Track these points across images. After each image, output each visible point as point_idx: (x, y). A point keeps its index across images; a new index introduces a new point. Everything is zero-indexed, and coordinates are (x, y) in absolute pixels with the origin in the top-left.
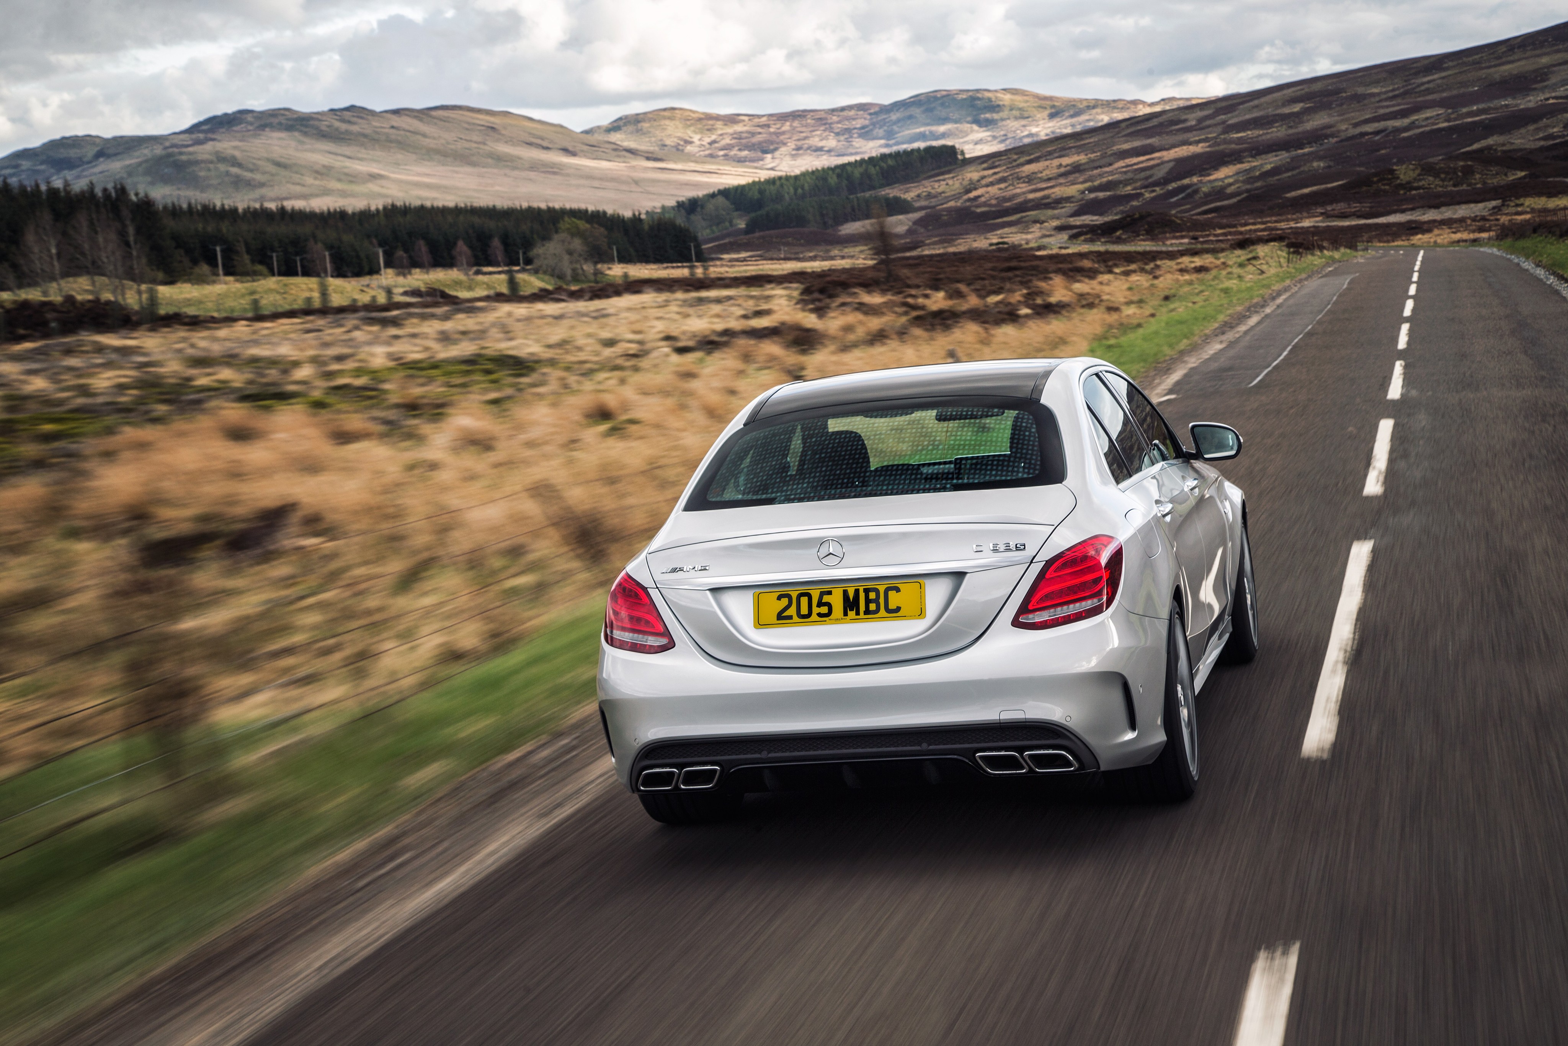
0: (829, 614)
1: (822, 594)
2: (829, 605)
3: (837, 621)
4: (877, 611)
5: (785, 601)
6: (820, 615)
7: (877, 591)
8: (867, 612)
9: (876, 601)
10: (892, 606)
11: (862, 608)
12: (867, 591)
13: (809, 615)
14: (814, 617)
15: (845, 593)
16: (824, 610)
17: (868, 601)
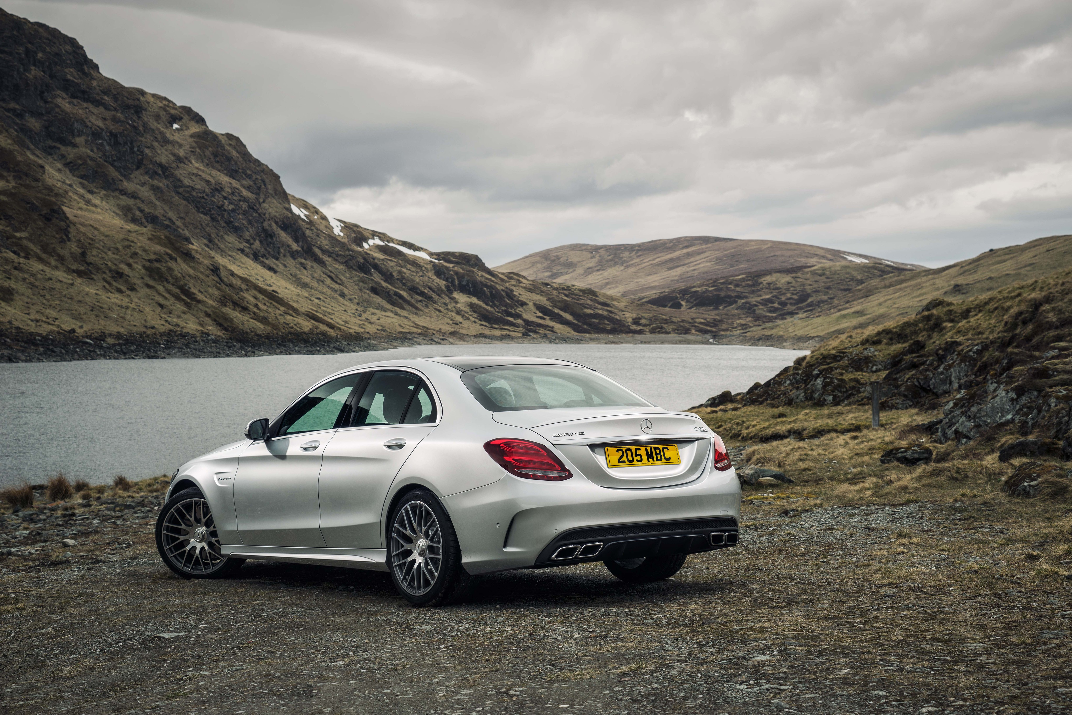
0: (641, 461)
1: (637, 450)
2: (640, 455)
3: (646, 465)
4: (661, 460)
5: (620, 453)
6: (637, 461)
7: (659, 449)
8: (657, 460)
9: (660, 454)
10: (667, 457)
11: (655, 458)
12: (655, 449)
13: (632, 461)
14: (635, 462)
15: (646, 449)
16: (639, 458)
17: (657, 454)
